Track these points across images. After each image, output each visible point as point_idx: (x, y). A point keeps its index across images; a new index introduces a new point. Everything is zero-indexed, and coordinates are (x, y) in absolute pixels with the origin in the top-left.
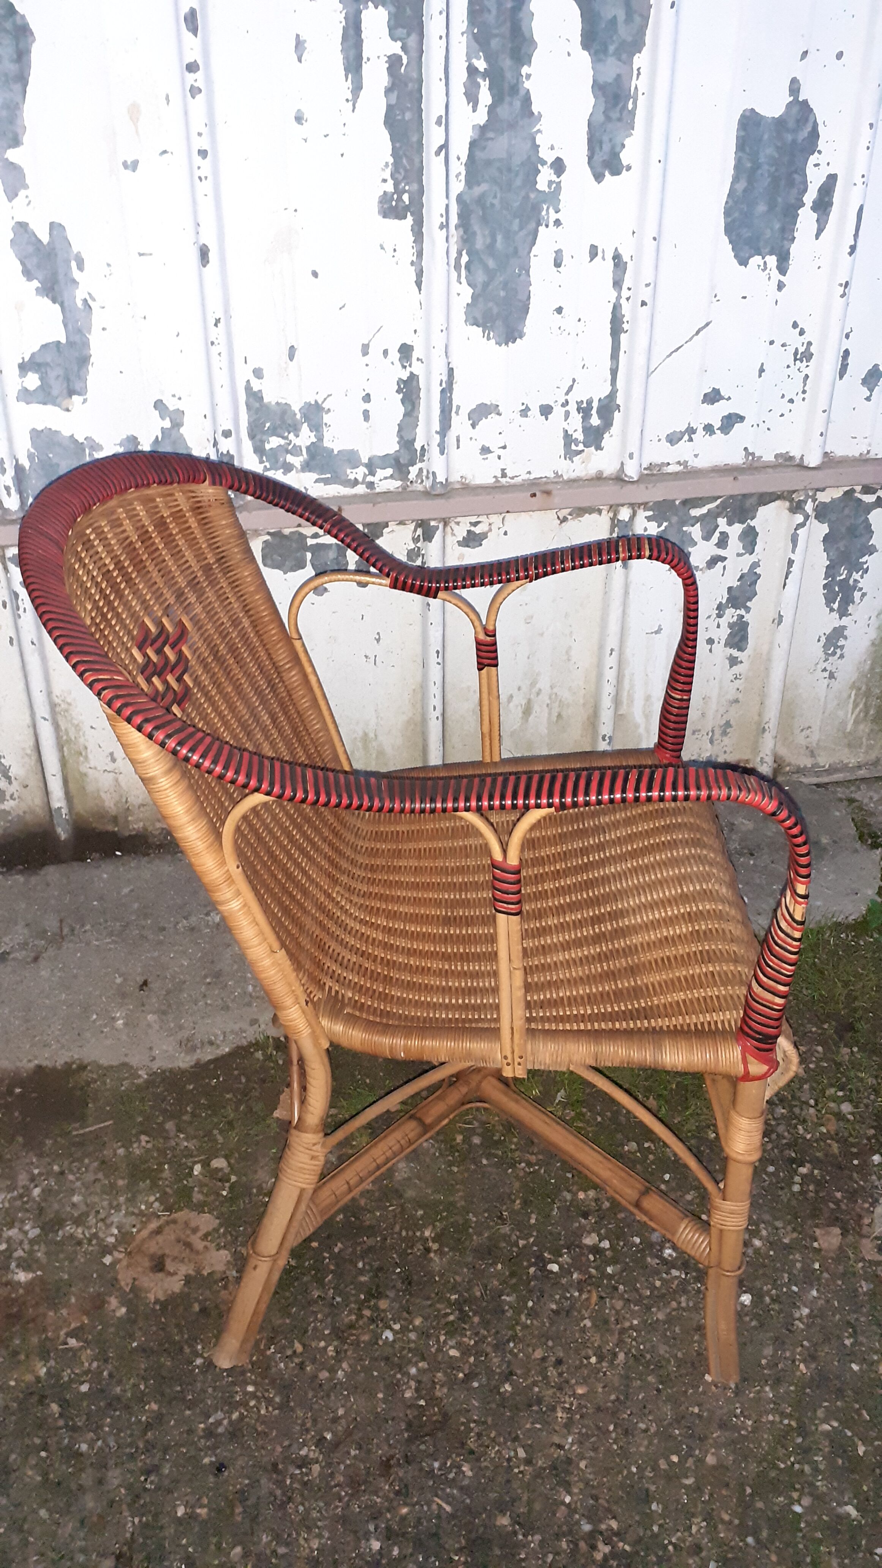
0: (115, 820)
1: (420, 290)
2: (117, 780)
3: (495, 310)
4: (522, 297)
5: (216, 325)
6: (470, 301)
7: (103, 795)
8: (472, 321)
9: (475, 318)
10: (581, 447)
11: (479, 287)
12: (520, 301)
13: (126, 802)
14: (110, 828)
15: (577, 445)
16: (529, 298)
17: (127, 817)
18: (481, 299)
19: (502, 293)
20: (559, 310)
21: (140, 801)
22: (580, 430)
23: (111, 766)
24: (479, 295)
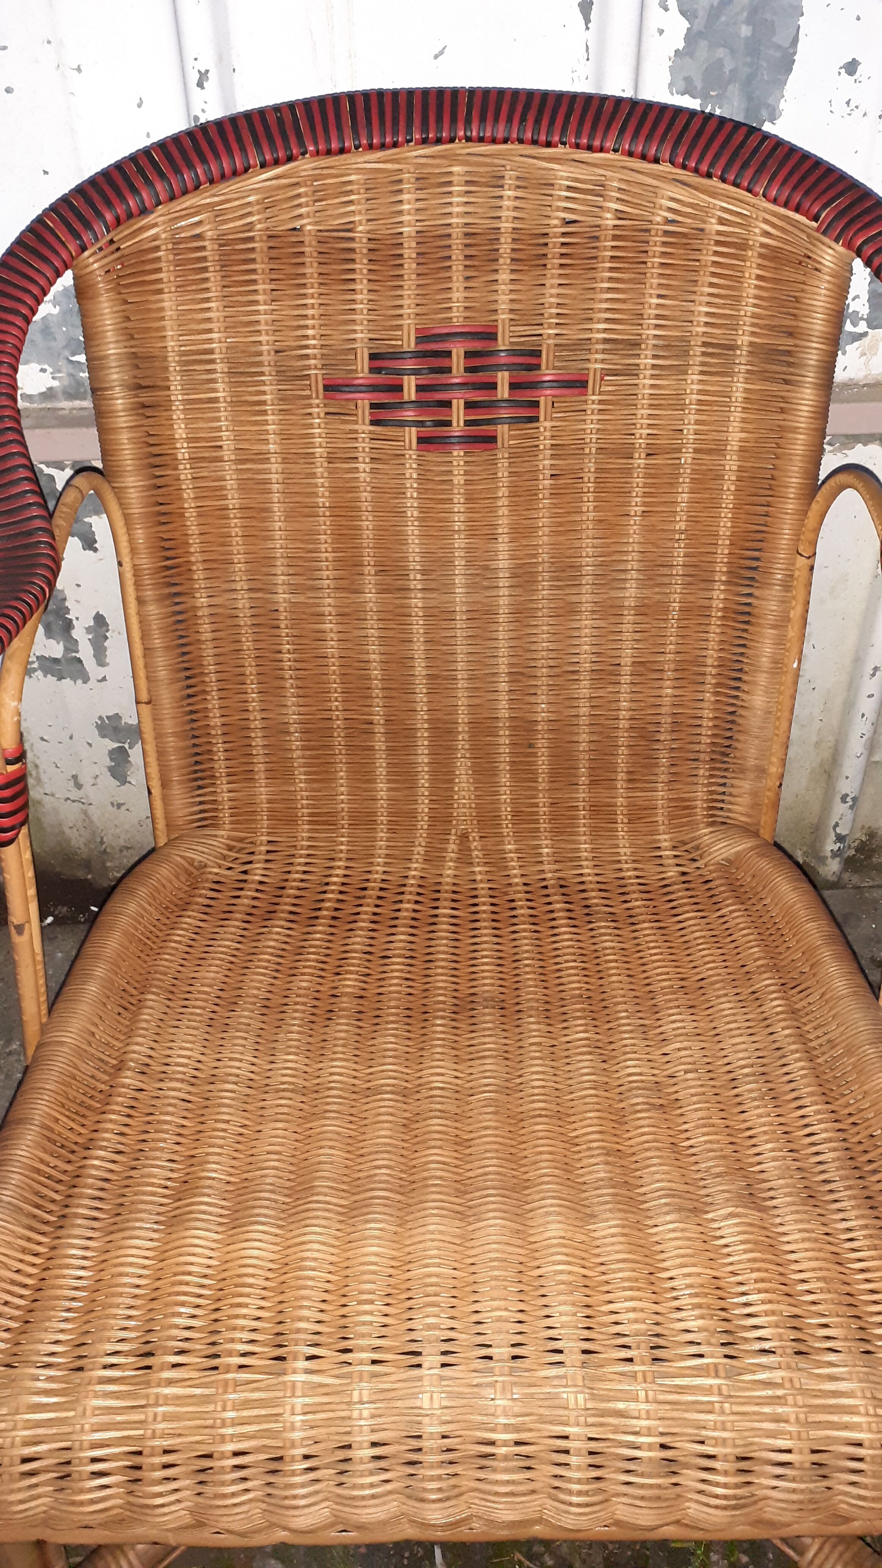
0: (87, 864)
1: (587, 20)
2: (85, 813)
3: (728, 66)
4: (782, 39)
5: (200, 85)
6: (681, 45)
7: (68, 831)
8: (682, 85)
9: (688, 80)
10: (862, 327)
11: (702, 14)
12: (779, 47)
13: (102, 843)
14: (81, 874)
15: (855, 324)
16: (795, 41)
17: (104, 863)
18: (703, 44)
19: (745, 31)
20: (851, 67)
21: (122, 842)
22: (865, 296)
23: (75, 794)
24: (700, 34)
